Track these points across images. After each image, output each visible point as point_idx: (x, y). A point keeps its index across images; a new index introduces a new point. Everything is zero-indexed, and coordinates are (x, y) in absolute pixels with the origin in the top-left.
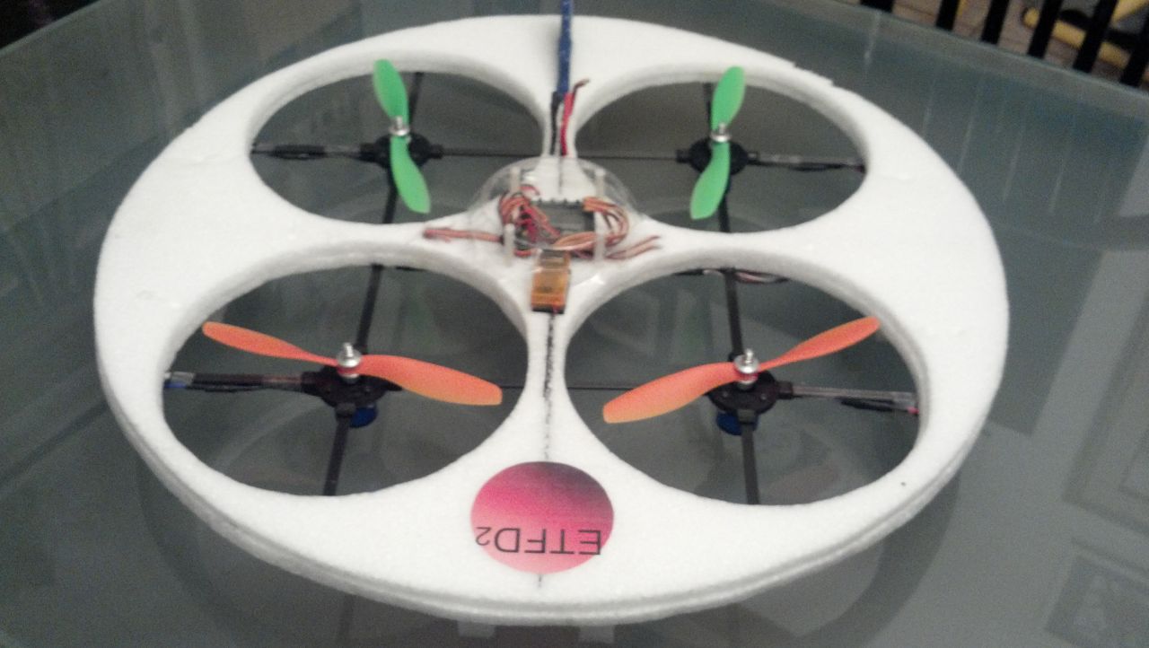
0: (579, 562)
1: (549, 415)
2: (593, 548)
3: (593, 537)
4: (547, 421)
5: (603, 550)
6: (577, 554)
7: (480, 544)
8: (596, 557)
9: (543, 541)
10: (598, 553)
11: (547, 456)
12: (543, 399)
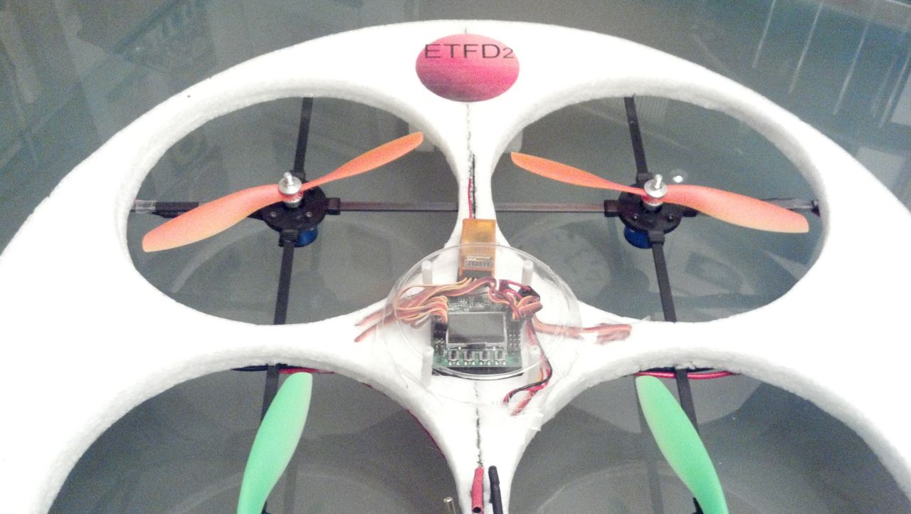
1: (469, 140)
2: (430, 49)
4: (470, 134)
5: (424, 47)
6: (442, 46)
7: (509, 49)
9: (466, 51)
10: (426, 46)
11: (468, 106)
12: (475, 153)
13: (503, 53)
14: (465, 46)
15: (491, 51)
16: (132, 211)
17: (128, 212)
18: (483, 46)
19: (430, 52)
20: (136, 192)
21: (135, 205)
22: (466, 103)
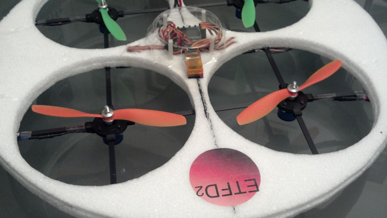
0: (250, 197)
1: (211, 126)
2: (255, 188)
3: (253, 183)
4: (212, 129)
5: (259, 189)
6: (248, 192)
7: (199, 196)
8: (258, 192)
9: (229, 188)
10: (258, 190)
11: (217, 146)
12: (206, 119)
13: (203, 191)
14: (231, 194)
15: (212, 191)
18: (218, 196)
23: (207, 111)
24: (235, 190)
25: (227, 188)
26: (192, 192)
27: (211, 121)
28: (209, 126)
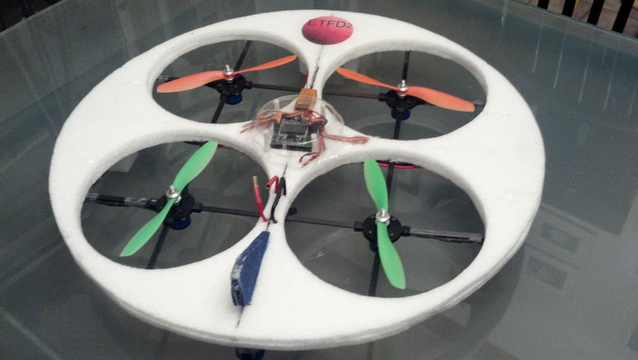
0: (317, 18)
4: (319, 58)
7: (351, 24)
8: (311, 19)
9: (329, 23)
13: (347, 25)
14: (329, 21)
15: (341, 24)
16: (157, 80)
17: (155, 79)
18: (338, 22)
19: (310, 23)
20: (161, 72)
21: (159, 77)
22: (321, 45)
23: (315, 70)
24: (325, 24)
25: (330, 25)
26: (354, 26)
27: (317, 63)
28: (320, 60)
